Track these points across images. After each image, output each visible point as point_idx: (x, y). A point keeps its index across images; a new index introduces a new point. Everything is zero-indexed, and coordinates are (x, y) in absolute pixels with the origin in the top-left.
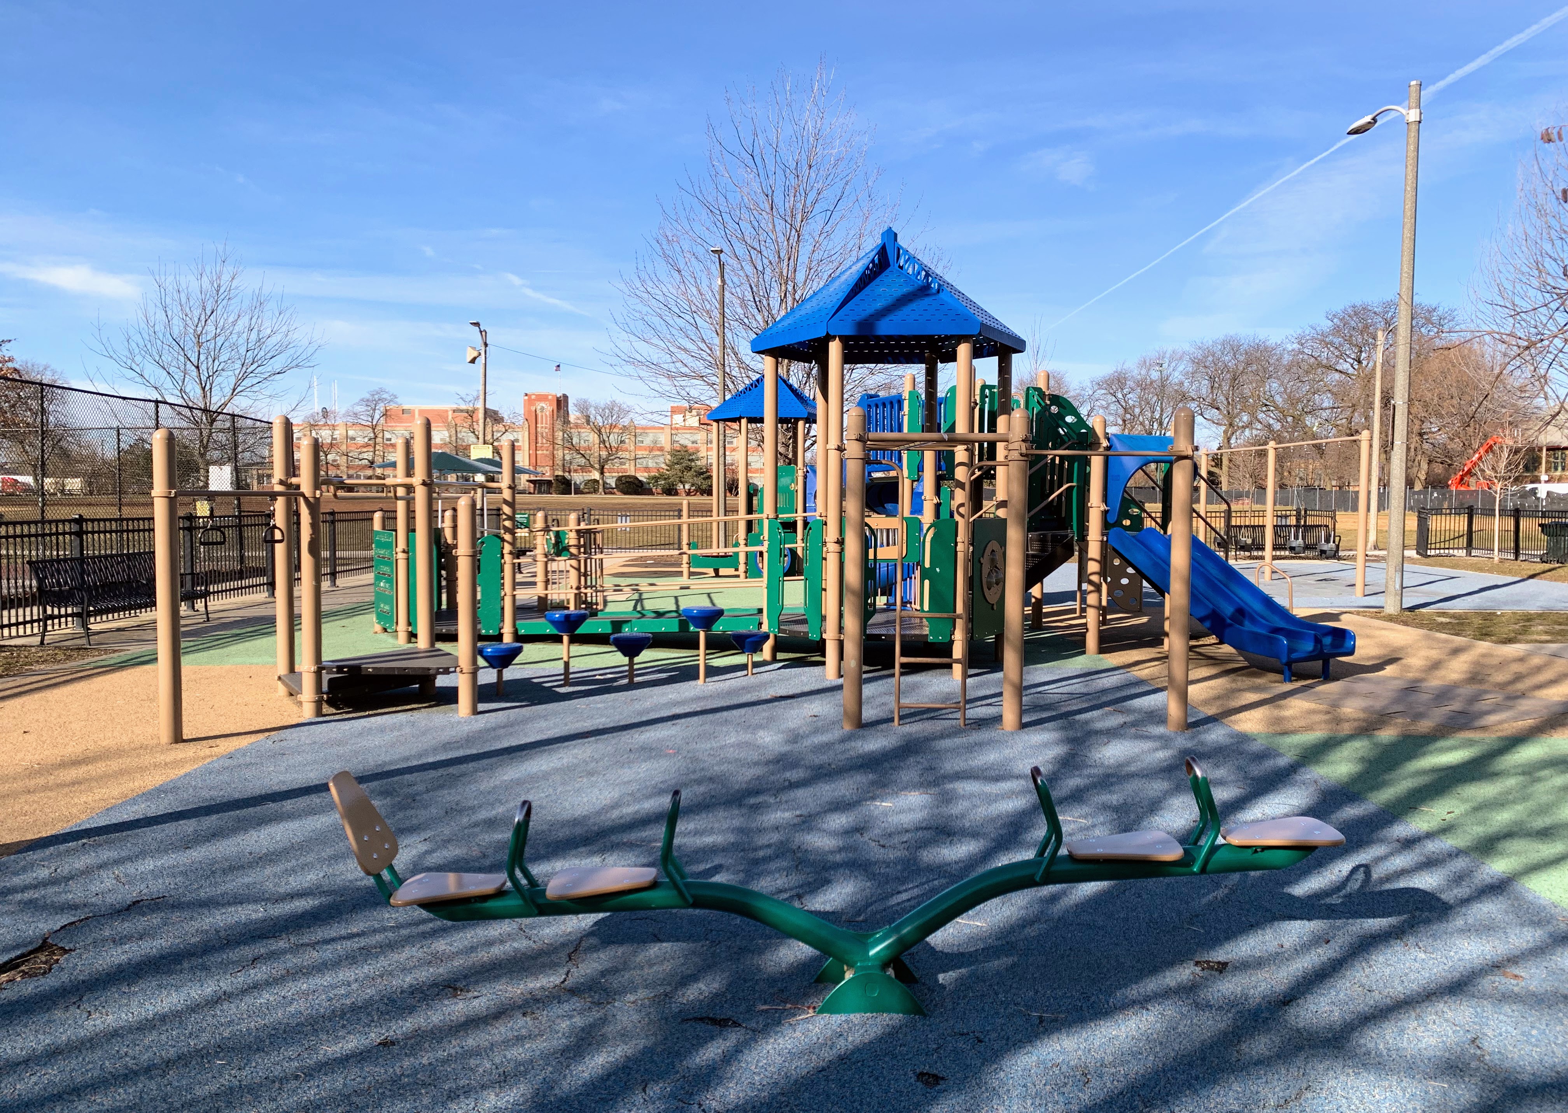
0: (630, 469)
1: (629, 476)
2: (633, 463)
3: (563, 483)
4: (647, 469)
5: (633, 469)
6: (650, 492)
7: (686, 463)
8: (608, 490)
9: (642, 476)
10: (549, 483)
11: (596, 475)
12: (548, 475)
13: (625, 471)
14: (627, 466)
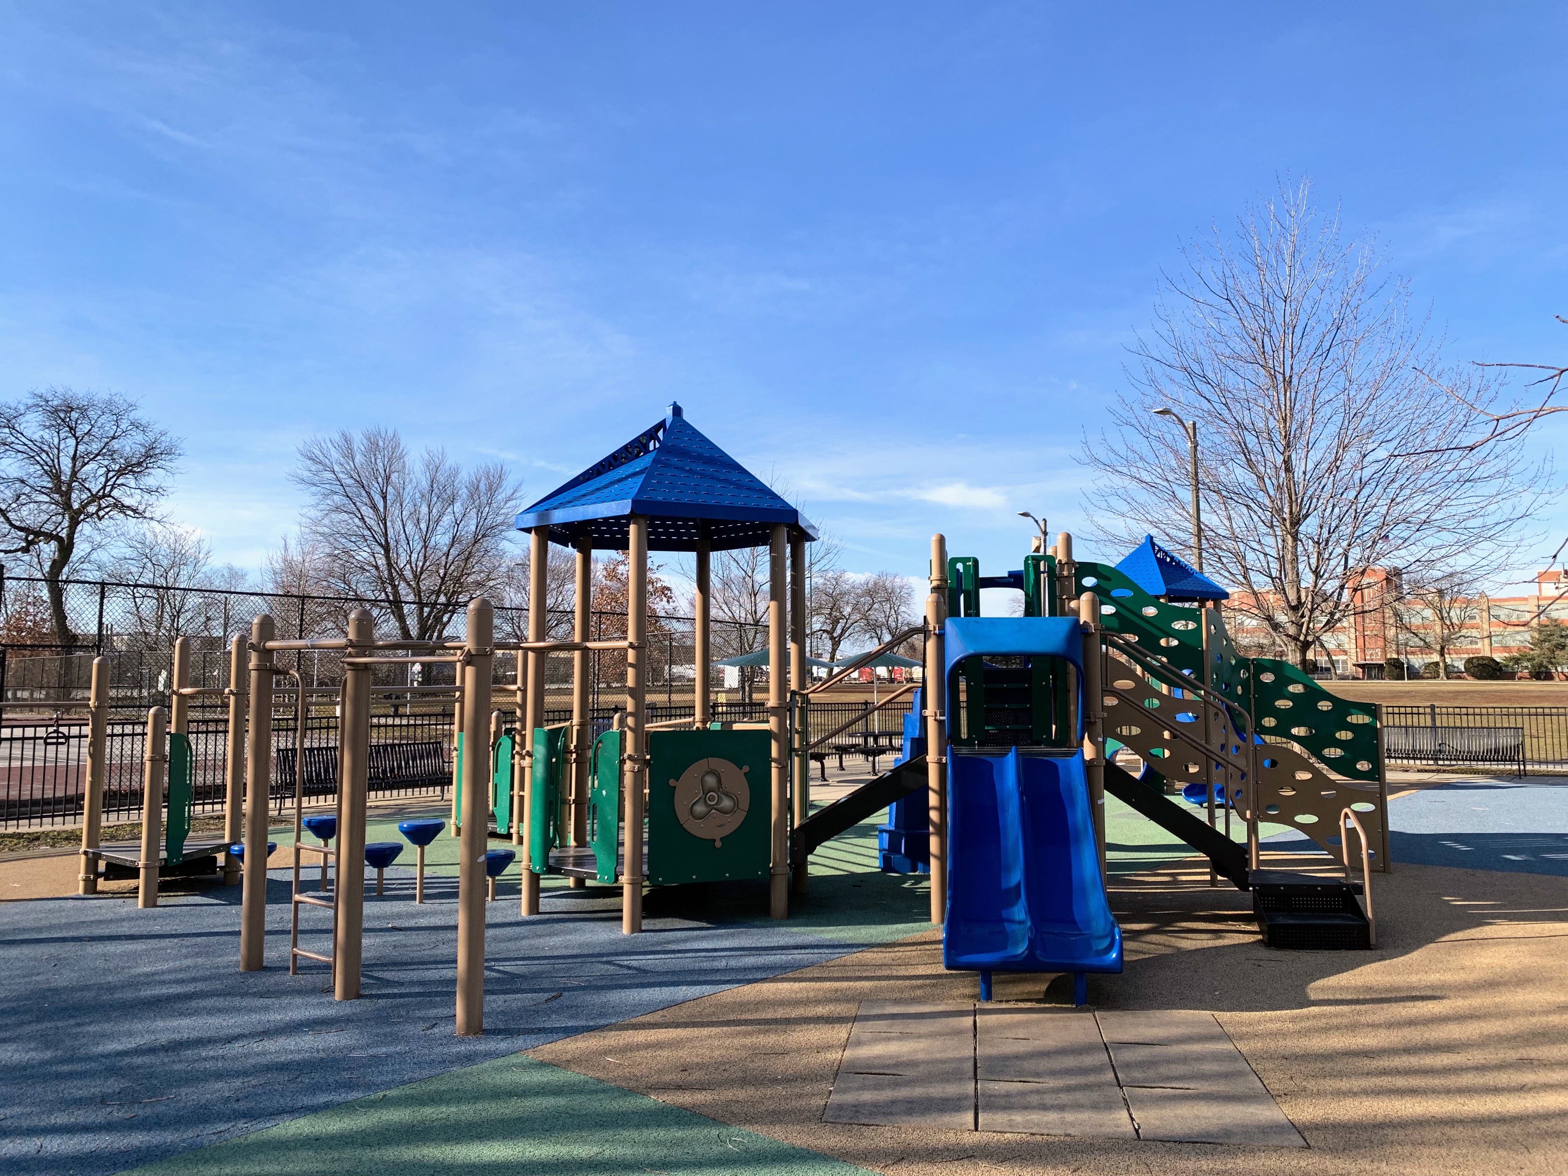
0: (1484, 649)
1: (1483, 658)
2: (1487, 641)
3: (1396, 668)
4: (1506, 648)
5: (1487, 648)
6: (1511, 676)
7: (1556, 639)
8: (1451, 673)
9: (1498, 657)
10: (1380, 667)
11: (1436, 658)
12: (1376, 657)
13: (1478, 651)
14: (1479, 645)
